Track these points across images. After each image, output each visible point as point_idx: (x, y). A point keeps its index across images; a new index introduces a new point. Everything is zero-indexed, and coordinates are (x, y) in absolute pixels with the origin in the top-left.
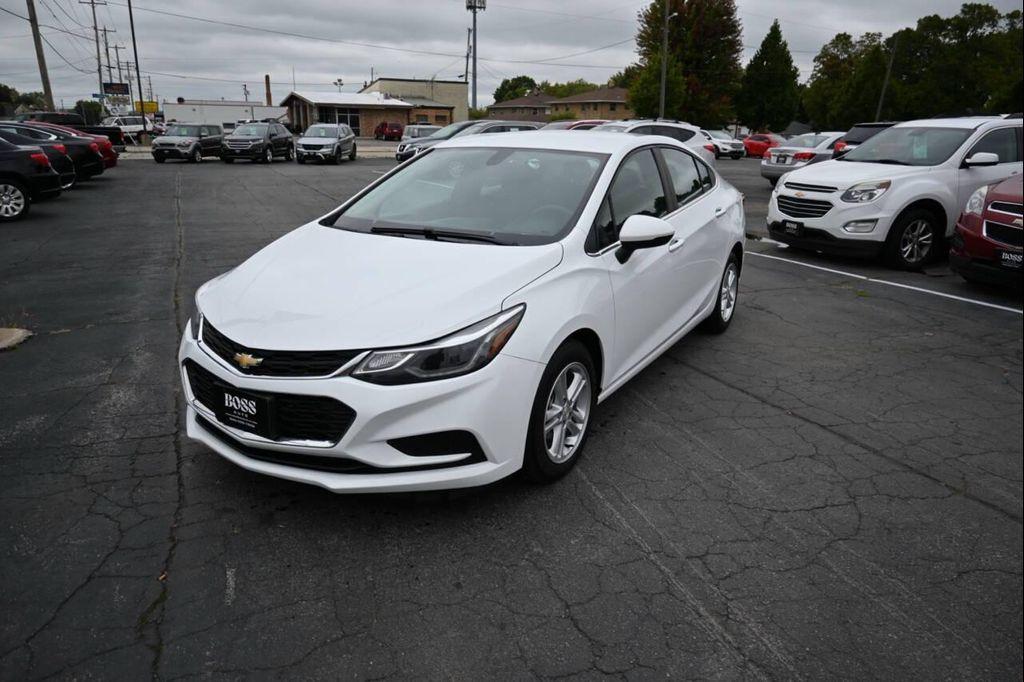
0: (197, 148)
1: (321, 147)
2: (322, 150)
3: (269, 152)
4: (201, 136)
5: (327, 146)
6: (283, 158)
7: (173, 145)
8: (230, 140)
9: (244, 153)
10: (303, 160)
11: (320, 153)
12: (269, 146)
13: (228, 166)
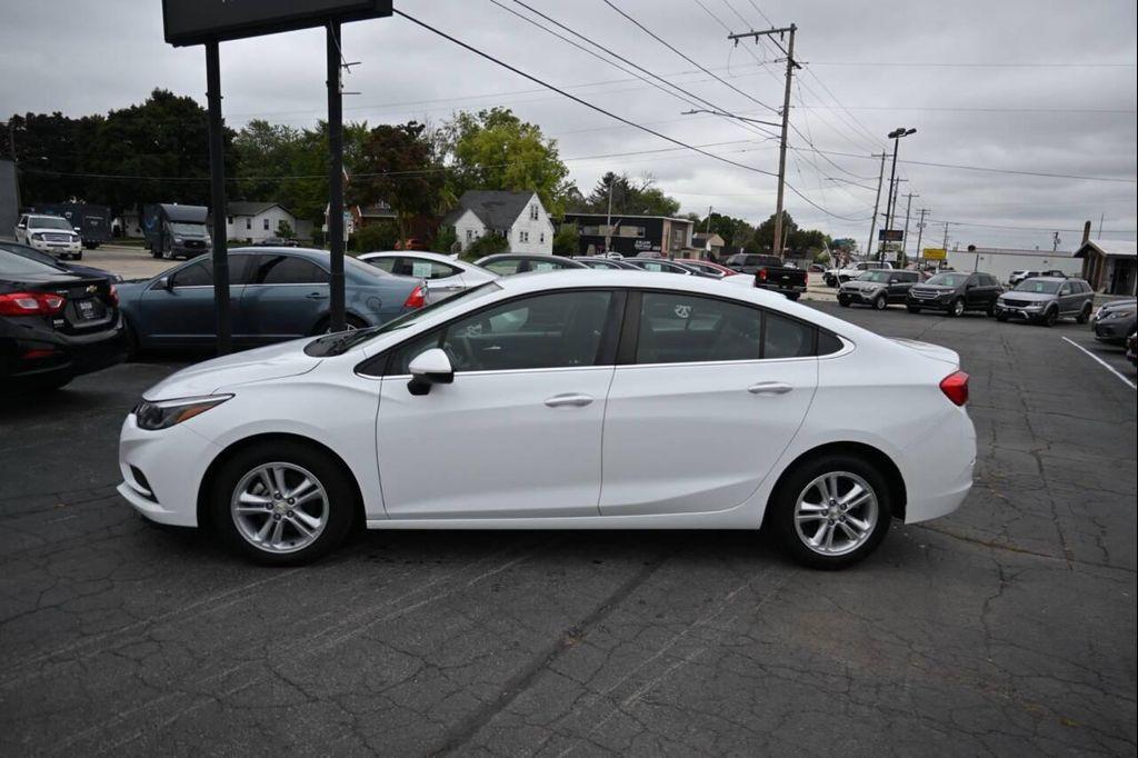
0: (882, 294)
1: (1028, 303)
2: (1028, 307)
3: (960, 304)
4: (890, 283)
5: (1036, 303)
6: (984, 313)
7: (857, 290)
8: (916, 289)
9: (929, 303)
10: (1003, 318)
11: (1023, 311)
12: (960, 298)
13: (913, 316)
